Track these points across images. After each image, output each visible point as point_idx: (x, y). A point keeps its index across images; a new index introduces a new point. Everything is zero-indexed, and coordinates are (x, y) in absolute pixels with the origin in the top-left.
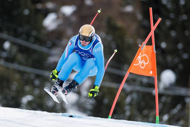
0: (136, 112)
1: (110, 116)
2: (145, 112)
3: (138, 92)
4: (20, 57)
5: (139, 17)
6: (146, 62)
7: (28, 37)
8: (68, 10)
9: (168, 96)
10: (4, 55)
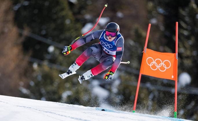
3: (159, 91)
5: (162, 28)
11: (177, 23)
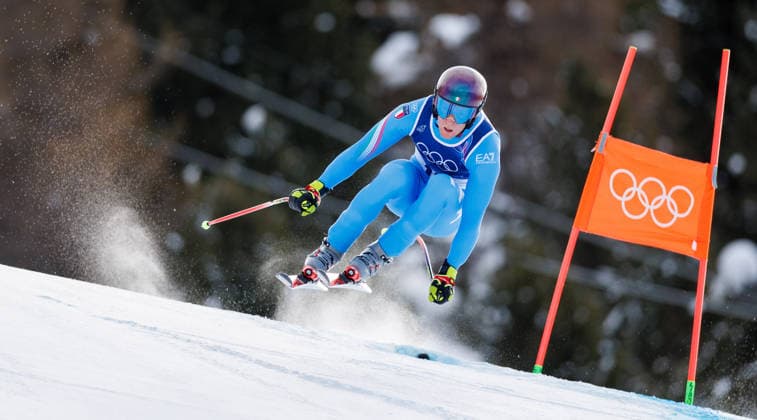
0: (631, 363)
1: (538, 367)
2: (662, 364)
3: (644, 302)
4: (292, 158)
5: (671, 68)
6: (682, 210)
7: (322, 98)
8: (453, 29)
9: (737, 321)
10: (243, 147)
11: (727, 53)
